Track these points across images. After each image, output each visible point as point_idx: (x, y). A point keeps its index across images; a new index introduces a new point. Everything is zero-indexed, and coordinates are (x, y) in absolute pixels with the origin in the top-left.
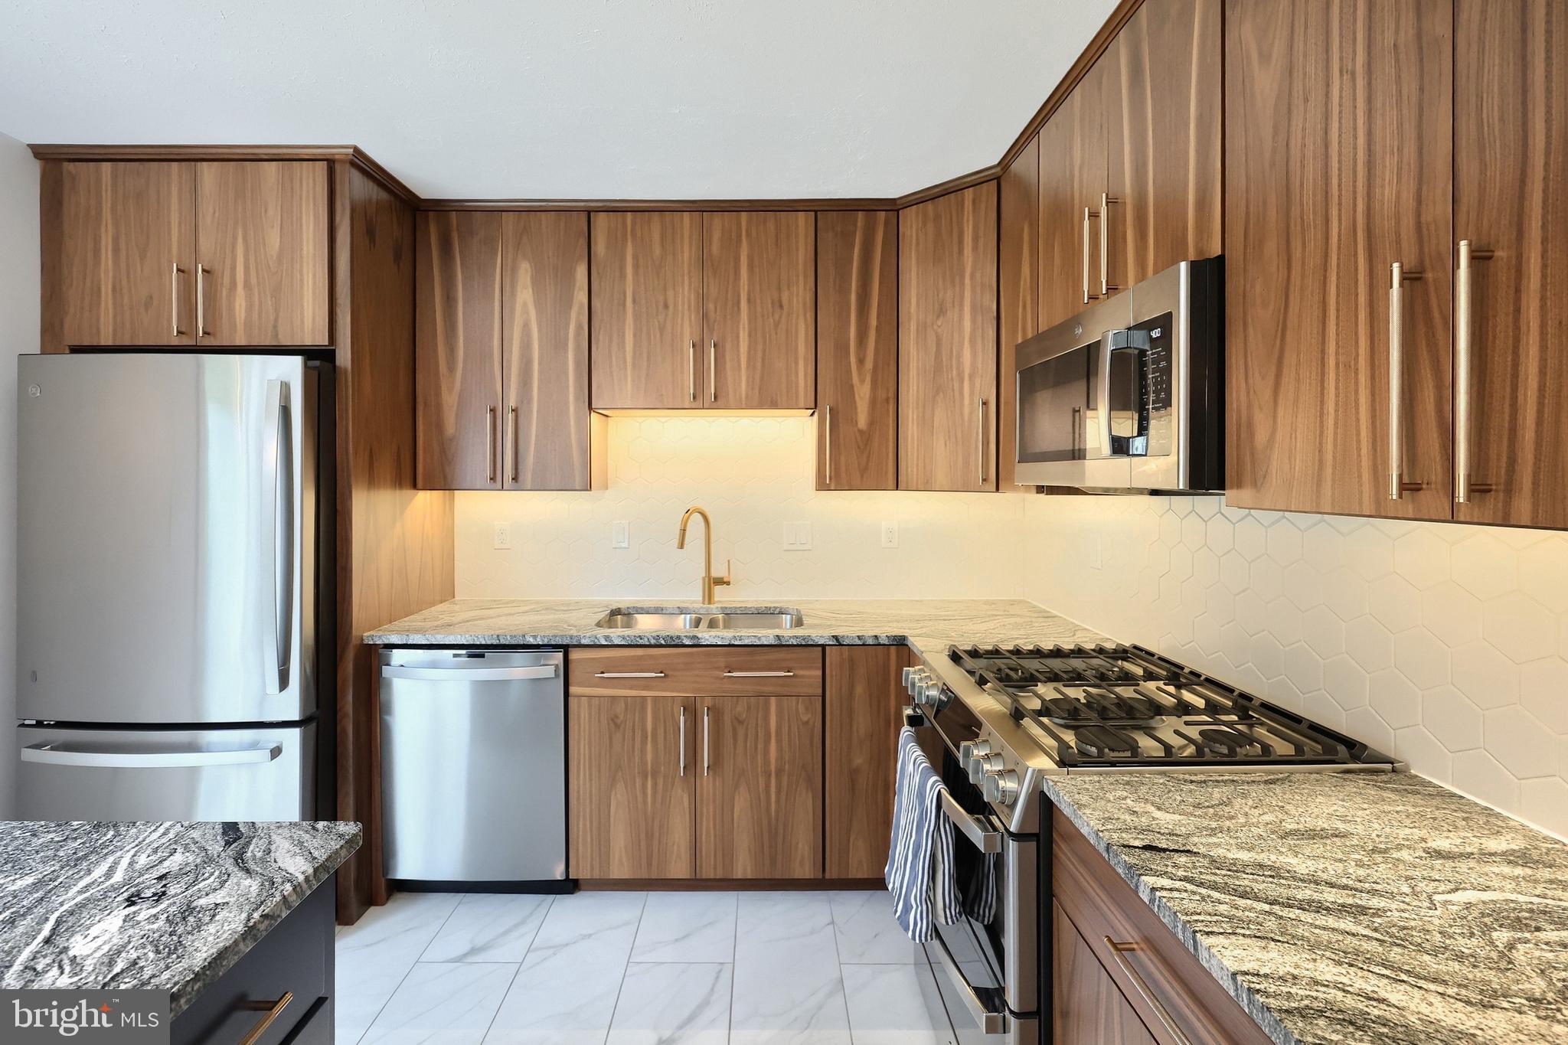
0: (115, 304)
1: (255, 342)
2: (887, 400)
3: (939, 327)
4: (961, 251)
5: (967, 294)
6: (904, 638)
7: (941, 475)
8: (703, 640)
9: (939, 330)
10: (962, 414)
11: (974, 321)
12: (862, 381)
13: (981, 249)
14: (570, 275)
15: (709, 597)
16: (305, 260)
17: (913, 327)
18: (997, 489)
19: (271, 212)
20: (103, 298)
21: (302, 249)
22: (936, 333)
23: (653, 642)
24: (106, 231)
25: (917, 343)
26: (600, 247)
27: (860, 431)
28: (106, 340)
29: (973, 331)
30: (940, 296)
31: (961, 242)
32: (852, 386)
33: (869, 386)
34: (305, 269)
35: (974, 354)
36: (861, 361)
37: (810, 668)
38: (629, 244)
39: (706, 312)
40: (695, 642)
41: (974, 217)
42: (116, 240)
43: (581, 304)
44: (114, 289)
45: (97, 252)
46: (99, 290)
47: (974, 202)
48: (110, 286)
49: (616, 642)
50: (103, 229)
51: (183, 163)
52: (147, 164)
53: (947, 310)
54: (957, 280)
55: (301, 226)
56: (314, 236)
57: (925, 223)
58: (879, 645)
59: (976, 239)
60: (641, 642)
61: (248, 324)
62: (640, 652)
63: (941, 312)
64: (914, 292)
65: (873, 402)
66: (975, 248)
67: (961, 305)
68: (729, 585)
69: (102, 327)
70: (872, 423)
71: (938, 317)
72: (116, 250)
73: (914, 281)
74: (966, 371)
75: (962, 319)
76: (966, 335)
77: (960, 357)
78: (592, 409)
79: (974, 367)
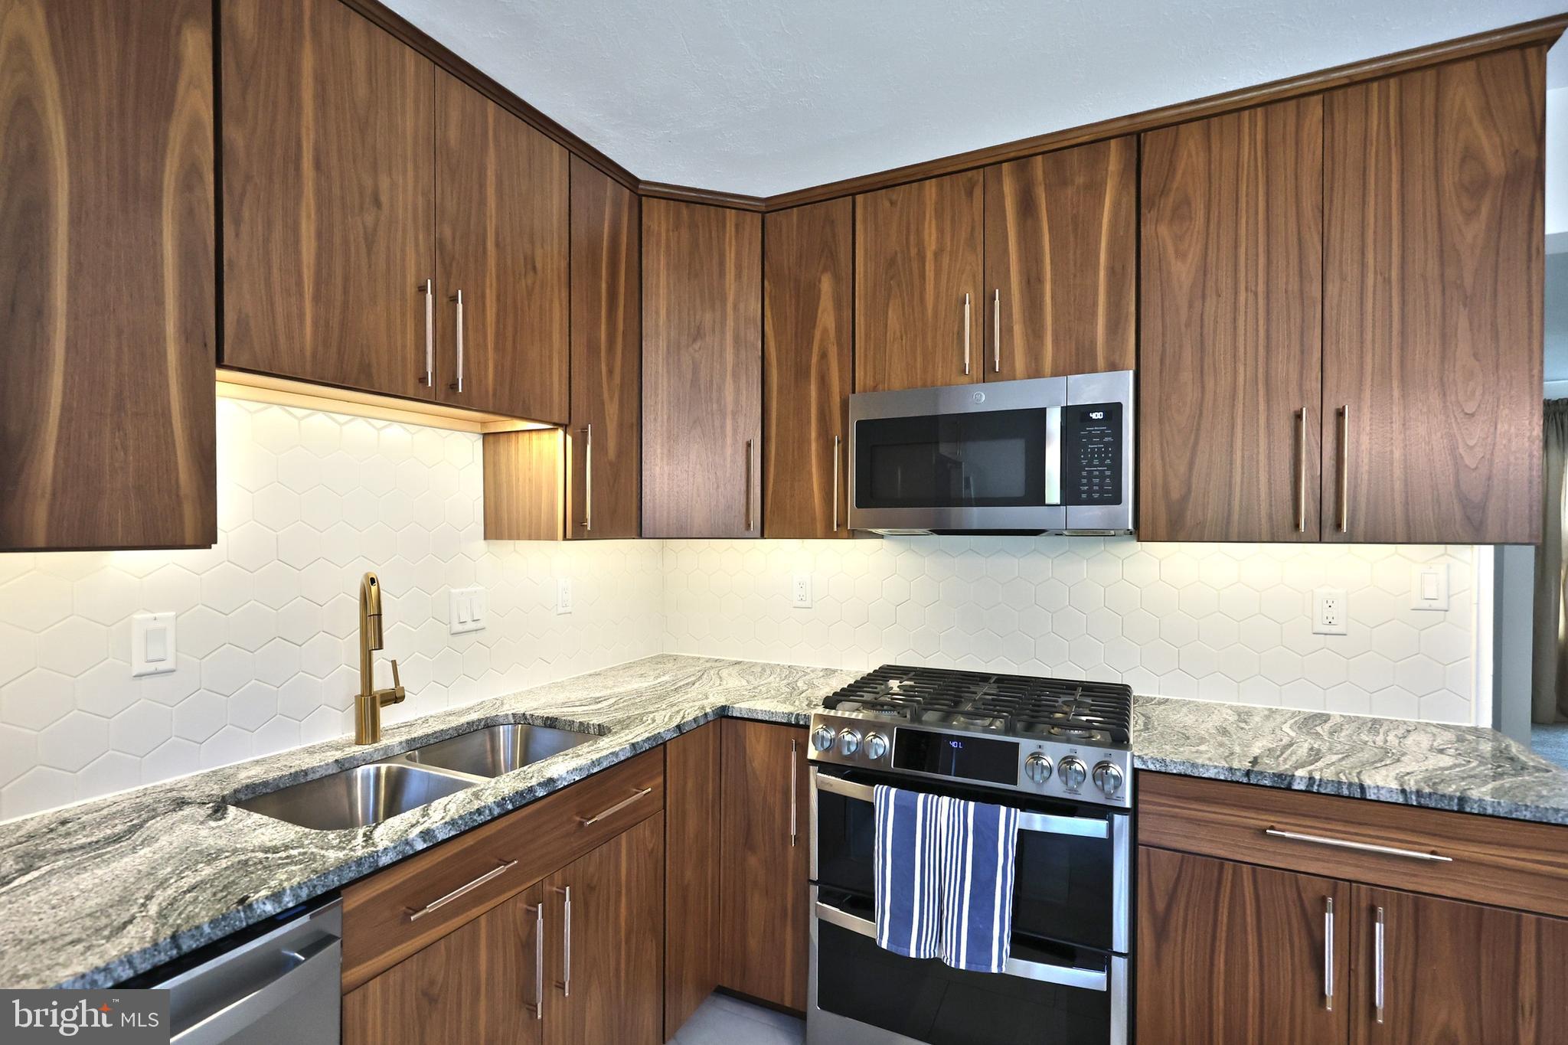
2: (632, 427)
3: (696, 351)
4: (721, 274)
5: (730, 323)
6: (724, 708)
8: (559, 782)
9: (697, 355)
10: (724, 452)
11: (737, 354)
12: (611, 398)
13: (745, 279)
17: (663, 343)
18: (762, 536)
22: (693, 358)
25: (668, 364)
27: (611, 464)
29: (736, 365)
30: (697, 317)
31: (722, 264)
32: (603, 404)
33: (617, 407)
35: (737, 392)
36: (610, 372)
39: (440, 239)
41: (736, 239)
47: (737, 226)
53: (705, 335)
54: (718, 304)
57: (677, 227)
59: (739, 267)
63: (698, 334)
64: (662, 302)
65: (621, 427)
66: (739, 276)
67: (723, 332)
68: (402, 698)
70: (620, 454)
71: (695, 340)
73: (663, 291)
74: (730, 408)
75: (722, 350)
76: (729, 368)
77: (720, 389)
78: (220, 363)
79: (737, 402)
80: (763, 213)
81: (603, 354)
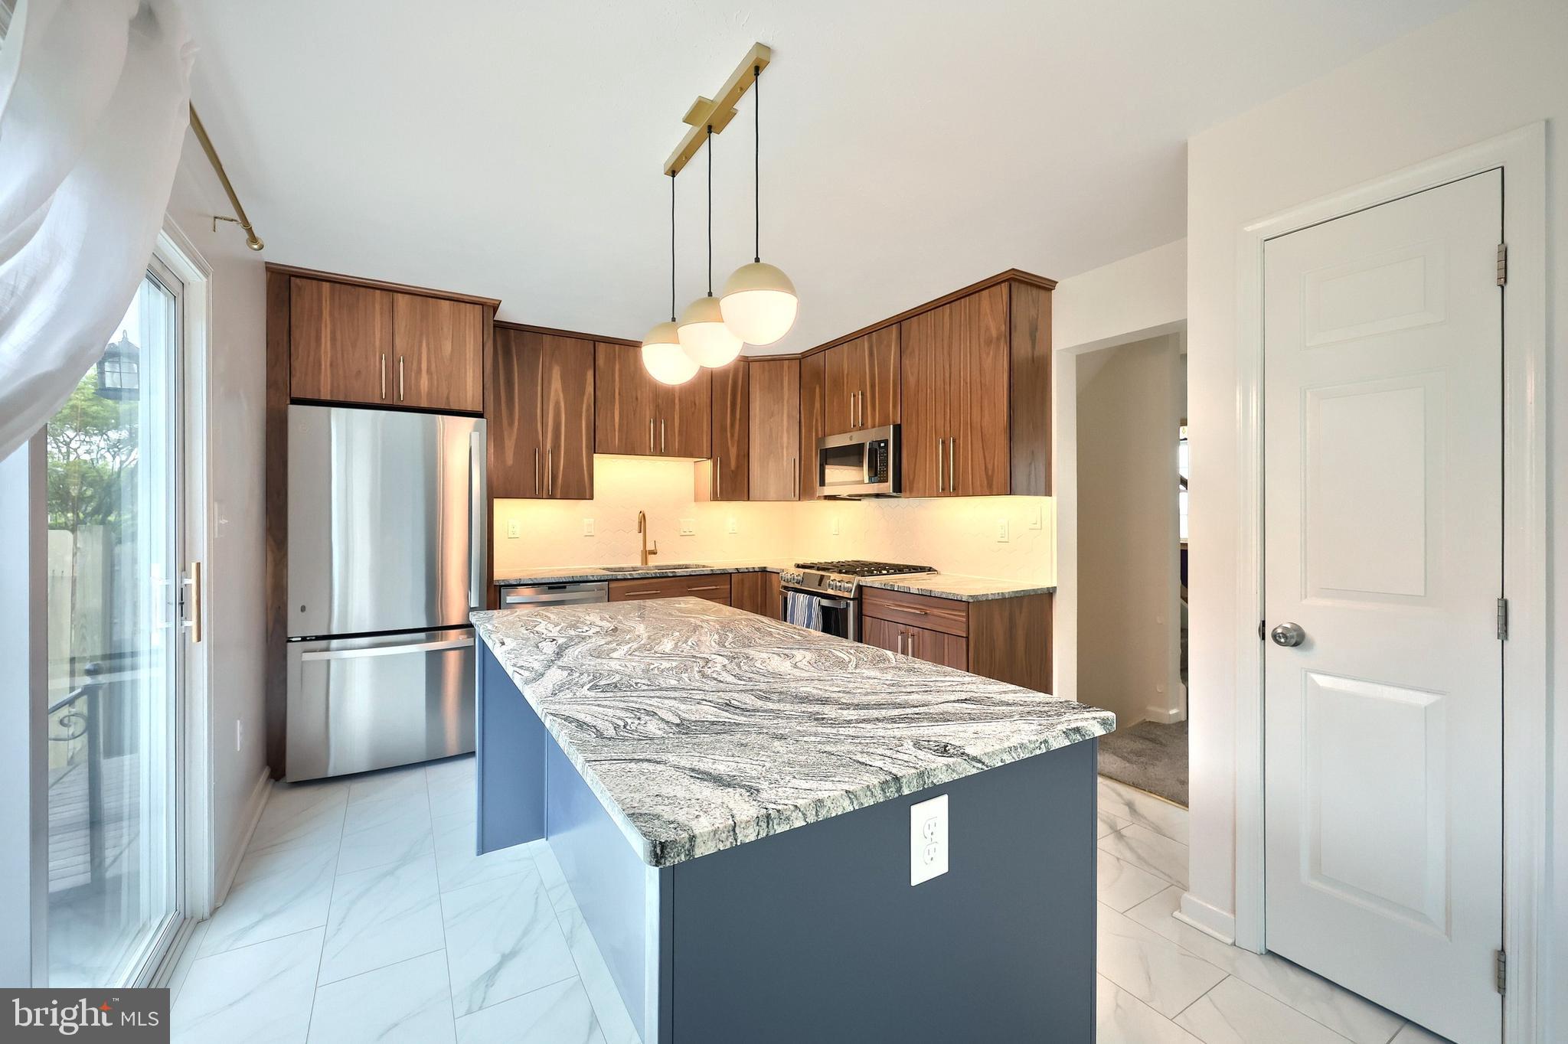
0: (332, 375)
1: (434, 406)
2: (744, 456)
3: (771, 423)
4: (782, 388)
5: (786, 408)
6: (765, 568)
7: (772, 494)
8: (678, 573)
9: (771, 425)
10: (783, 465)
11: (788, 422)
12: (733, 446)
13: (792, 389)
14: (584, 375)
15: (645, 561)
16: (468, 362)
17: (757, 420)
18: (799, 500)
19: (445, 330)
20: (323, 371)
21: (466, 355)
22: (769, 426)
23: (654, 575)
24: (326, 326)
25: (760, 430)
26: (601, 362)
27: (732, 471)
28: (325, 395)
29: (788, 427)
30: (772, 408)
31: (782, 384)
32: (728, 448)
33: (736, 449)
34: (468, 367)
35: (789, 438)
36: (732, 435)
37: (725, 585)
38: (617, 362)
40: (674, 574)
41: (789, 373)
42: (333, 333)
43: (590, 394)
44: (331, 365)
45: (318, 339)
46: (320, 365)
47: (789, 366)
48: (328, 364)
49: (635, 577)
50: (323, 325)
51: (383, 292)
52: (357, 288)
53: (775, 415)
54: (780, 401)
55: (465, 341)
56: (474, 350)
57: (763, 372)
58: (755, 572)
59: (789, 384)
60: (648, 576)
61: (429, 394)
62: (645, 582)
63: (772, 415)
64: (758, 403)
65: (738, 456)
67: (782, 413)
68: (656, 554)
69: (322, 389)
70: (738, 467)
71: (771, 418)
72: (333, 339)
73: (758, 399)
74: (785, 445)
75: (782, 420)
76: (785, 428)
77: (782, 438)
78: (595, 453)
79: (788, 443)
80: (800, 359)
81: (728, 429)
